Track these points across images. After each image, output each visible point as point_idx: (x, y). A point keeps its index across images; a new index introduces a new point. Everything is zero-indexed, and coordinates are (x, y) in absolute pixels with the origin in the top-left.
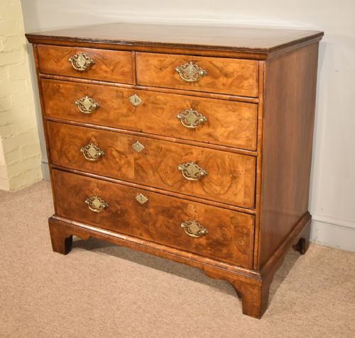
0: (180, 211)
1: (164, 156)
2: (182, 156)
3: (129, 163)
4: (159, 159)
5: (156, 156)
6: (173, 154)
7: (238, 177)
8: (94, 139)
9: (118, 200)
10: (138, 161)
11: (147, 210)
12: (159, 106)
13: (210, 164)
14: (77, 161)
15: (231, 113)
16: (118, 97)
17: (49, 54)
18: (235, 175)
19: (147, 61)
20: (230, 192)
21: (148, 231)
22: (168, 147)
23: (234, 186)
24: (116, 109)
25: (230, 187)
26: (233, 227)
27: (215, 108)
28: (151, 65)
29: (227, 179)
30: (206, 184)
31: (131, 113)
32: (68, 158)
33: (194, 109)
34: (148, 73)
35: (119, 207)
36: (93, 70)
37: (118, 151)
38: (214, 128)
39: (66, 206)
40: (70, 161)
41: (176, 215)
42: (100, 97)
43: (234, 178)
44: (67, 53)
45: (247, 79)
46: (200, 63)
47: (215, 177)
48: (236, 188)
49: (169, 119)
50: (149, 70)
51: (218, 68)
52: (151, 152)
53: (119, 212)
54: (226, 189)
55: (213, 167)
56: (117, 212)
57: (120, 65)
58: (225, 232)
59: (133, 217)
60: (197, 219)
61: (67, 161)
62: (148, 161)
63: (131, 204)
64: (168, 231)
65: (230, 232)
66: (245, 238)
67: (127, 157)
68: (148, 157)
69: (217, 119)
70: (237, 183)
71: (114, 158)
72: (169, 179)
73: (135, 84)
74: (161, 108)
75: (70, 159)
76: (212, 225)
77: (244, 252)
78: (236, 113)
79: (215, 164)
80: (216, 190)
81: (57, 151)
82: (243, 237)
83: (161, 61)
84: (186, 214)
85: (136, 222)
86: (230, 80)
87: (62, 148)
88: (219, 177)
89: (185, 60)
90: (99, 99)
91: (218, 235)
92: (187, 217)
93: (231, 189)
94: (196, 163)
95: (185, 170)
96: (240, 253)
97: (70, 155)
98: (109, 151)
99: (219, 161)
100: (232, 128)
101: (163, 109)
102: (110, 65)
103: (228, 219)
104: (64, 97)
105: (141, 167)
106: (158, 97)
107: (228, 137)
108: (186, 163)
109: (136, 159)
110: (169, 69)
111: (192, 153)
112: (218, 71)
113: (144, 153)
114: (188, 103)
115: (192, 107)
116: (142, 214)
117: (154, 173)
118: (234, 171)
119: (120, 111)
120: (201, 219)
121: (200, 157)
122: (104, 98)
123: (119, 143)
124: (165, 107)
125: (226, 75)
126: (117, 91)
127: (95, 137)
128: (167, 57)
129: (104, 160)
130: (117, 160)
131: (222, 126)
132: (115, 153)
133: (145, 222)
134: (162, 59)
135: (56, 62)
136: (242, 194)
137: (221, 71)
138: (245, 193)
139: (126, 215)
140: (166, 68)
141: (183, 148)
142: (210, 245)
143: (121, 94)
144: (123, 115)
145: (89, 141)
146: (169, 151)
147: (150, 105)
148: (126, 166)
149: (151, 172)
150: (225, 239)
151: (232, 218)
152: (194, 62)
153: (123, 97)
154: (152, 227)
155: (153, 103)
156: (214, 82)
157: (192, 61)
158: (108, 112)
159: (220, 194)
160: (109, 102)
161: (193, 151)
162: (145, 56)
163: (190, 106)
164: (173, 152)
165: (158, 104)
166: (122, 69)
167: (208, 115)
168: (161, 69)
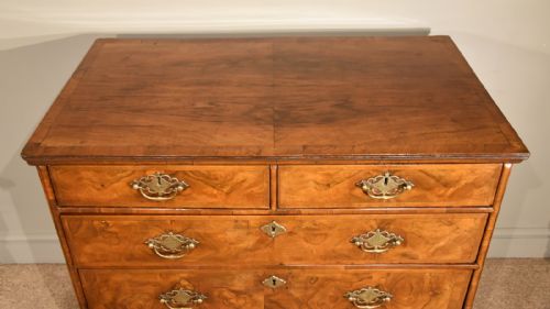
1: (322, 286)
2: (351, 283)
3: (254, 302)
4: (310, 292)
5: (306, 288)
6: (337, 283)
7: (442, 293)
8: (184, 283)
10: (271, 298)
12: (318, 232)
13: (398, 286)
15: (445, 227)
16: (237, 227)
17: (80, 179)
18: (437, 291)
19: (302, 176)
22: (329, 276)
23: (432, 303)
24: (232, 244)
25: (427, 304)
28: (308, 181)
29: (424, 297)
30: (389, 307)
31: (262, 246)
33: (382, 230)
34: (302, 192)
36: (185, 196)
37: (233, 291)
38: (413, 246)
42: (199, 230)
43: (435, 294)
44: (124, 174)
45: (479, 187)
46: (403, 173)
47: (405, 298)
48: (437, 304)
49: (337, 244)
50: (304, 188)
51: (434, 177)
52: (297, 285)
54: (421, 307)
55: (403, 287)
57: (246, 185)
62: (290, 295)
67: (251, 296)
69: (420, 236)
70: (438, 298)
71: (227, 299)
73: (274, 208)
74: (321, 234)
78: (454, 227)
79: (407, 285)
81: (105, 305)
83: (329, 175)
87: (115, 299)
88: (411, 296)
89: (377, 170)
90: (199, 234)
94: (377, 287)
97: (132, 306)
98: (216, 293)
99: (414, 281)
100: (442, 243)
101: (325, 234)
102: (222, 187)
104: (117, 238)
105: (276, 303)
106: (318, 222)
107: (433, 254)
108: (359, 290)
109: (267, 297)
110: (344, 184)
111: (371, 278)
112: (432, 181)
113: (284, 287)
114: (374, 223)
115: (379, 228)
118: (438, 288)
119: (241, 245)
121: (383, 280)
122: (209, 231)
123: (236, 282)
124: (330, 232)
125: (446, 185)
126: (236, 221)
127: (187, 280)
128: (342, 169)
129: (205, 305)
130: (233, 301)
131: (427, 243)
132: (226, 294)
134: (331, 172)
135: (98, 189)
137: (438, 181)
140: (338, 183)
141: (356, 274)
143: (244, 224)
144: (246, 250)
145: (174, 286)
146: (331, 279)
147: (301, 233)
148: (249, 305)
149: (295, 306)
152: (392, 173)
153: (248, 227)
156: (423, 195)
157: (389, 171)
158: (216, 249)
161: (374, 275)
162: (297, 170)
163: (376, 227)
164: (340, 280)
165: (318, 230)
166: (249, 191)
167: (405, 233)
168: (328, 185)
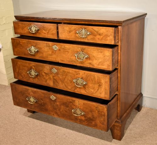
0: (71, 104)
1: (67, 75)
2: (75, 75)
3: (50, 78)
4: (64, 77)
5: (63, 75)
6: (71, 74)
7: (102, 85)
8: (33, 67)
9: (42, 98)
10: (54, 78)
11: (56, 103)
12: (66, 50)
13: (88, 79)
14: (26, 77)
15: (100, 53)
16: (47, 46)
17: (19, 26)
18: (100, 84)
19: (63, 28)
20: (98, 92)
21: (56, 113)
22: (68, 71)
23: (100, 89)
24: (46, 52)
25: (98, 90)
26: (97, 112)
27: (93, 51)
28: (65, 30)
29: (96, 86)
30: (86, 88)
31: (53, 54)
32: (22, 76)
33: (82, 52)
34: (64, 33)
35: (42, 102)
36: (39, 33)
37: (45, 73)
38: (92, 60)
39: (17, 101)
40: (23, 77)
41: (70, 106)
42: (39, 46)
43: (100, 86)
44: (27, 25)
45: (109, 36)
47: (91, 85)
48: (101, 90)
49: (71, 56)
51: (96, 31)
52: (60, 73)
53: (43, 104)
54: (96, 91)
55: (89, 80)
56: (41, 104)
57: (51, 30)
58: (93, 114)
59: (50, 107)
60: (80, 108)
61: (21, 78)
62: (59, 77)
63: (48, 101)
64: (66, 113)
65: (96, 114)
66: (103, 117)
67: (49, 76)
68: (59, 76)
69: (93, 56)
70: (101, 88)
71: (43, 76)
72: (69, 86)
75: (23, 76)
76: (87, 110)
77: (103, 124)
78: (102, 53)
79: (91, 79)
80: (91, 91)
81: (17, 73)
82: (102, 117)
84: (74, 105)
85: (51, 109)
86: (102, 37)
87: (19, 71)
88: (93, 85)
89: (81, 27)
90: (39, 48)
91: (90, 116)
92: (75, 107)
93: (98, 91)
94: (82, 78)
95: (77, 82)
96: (101, 124)
97: (22, 75)
98: (41, 73)
99: (92, 77)
100: (100, 60)
101: (68, 52)
102: (47, 30)
103: (95, 108)
104: (22, 46)
105: (56, 80)
107: (98, 65)
108: (77, 79)
109: (53, 77)
110: (74, 32)
112: (96, 33)
113: (57, 74)
114: (80, 49)
115: (81, 51)
116: (53, 105)
117: (62, 83)
118: (100, 82)
119: (48, 53)
120: (82, 108)
121: (83, 75)
122: (41, 47)
123: (45, 69)
124: (69, 51)
125: (100, 35)
126: (47, 44)
128: (72, 26)
129: (39, 77)
130: (45, 77)
131: (96, 59)
132: (43, 74)
133: (55, 109)
134: (70, 27)
135: (22, 29)
136: (104, 93)
137: (97, 33)
138: (105, 93)
139: (46, 105)
140: (72, 31)
141: (75, 71)
142: (86, 120)
144: (50, 55)
145: (31, 68)
146: (69, 73)
147: (62, 50)
148: (49, 80)
149: (60, 83)
150: (93, 117)
151: (96, 107)
152: (85, 29)
153: (49, 46)
154: (59, 111)
155: (63, 49)
156: (94, 38)
157: (84, 28)
158: (43, 53)
159: (93, 93)
160: (43, 49)
161: (80, 73)
162: (62, 26)
164: (71, 73)
165: (66, 49)
166: (52, 32)
167: (89, 54)
168: (70, 32)
